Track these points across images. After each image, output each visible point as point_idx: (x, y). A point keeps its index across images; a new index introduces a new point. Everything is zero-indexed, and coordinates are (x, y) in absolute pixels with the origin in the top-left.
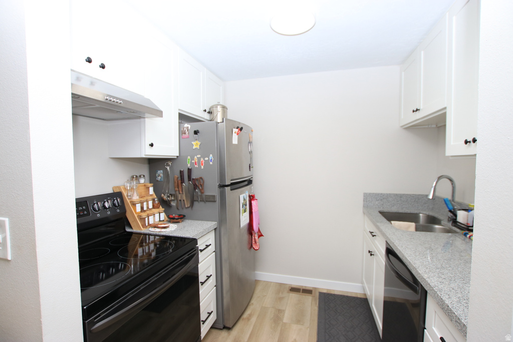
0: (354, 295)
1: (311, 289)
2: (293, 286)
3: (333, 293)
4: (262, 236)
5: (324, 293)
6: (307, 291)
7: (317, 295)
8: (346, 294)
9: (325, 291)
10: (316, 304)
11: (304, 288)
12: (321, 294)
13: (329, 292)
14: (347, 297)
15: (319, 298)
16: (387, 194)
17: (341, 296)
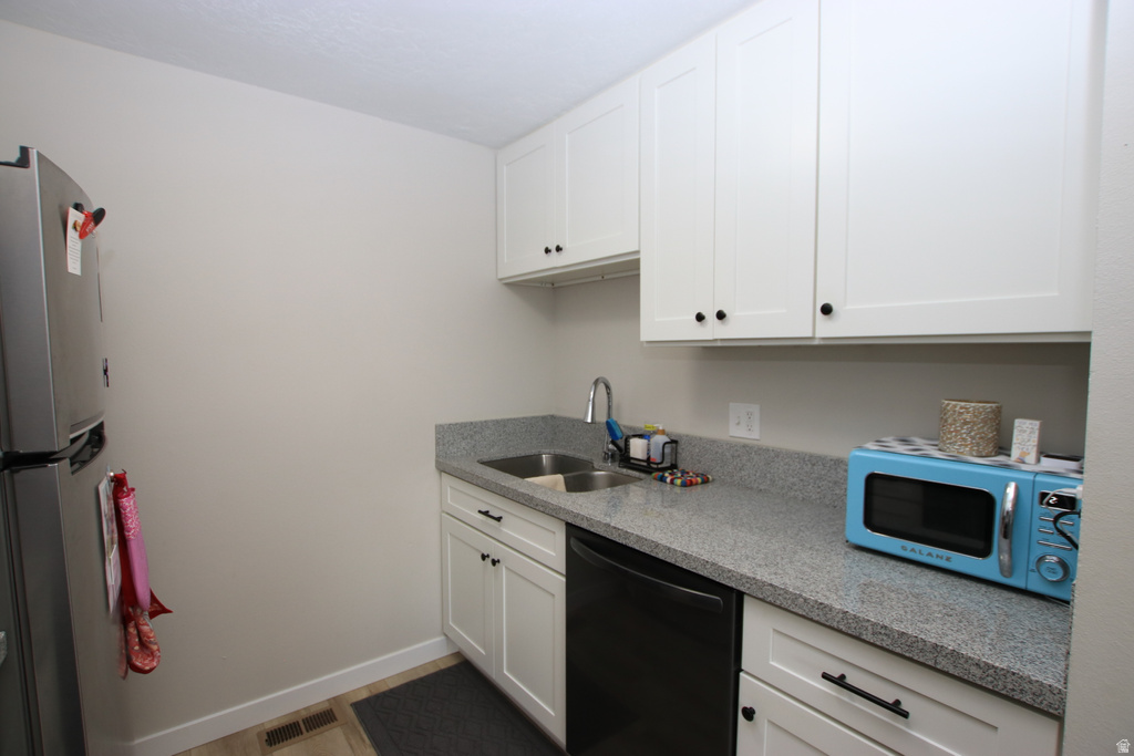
0: (432, 670)
1: (326, 706)
2: (269, 727)
3: (384, 688)
4: (165, 611)
5: (367, 700)
6: (320, 719)
7: (351, 712)
8: (415, 677)
9: (364, 695)
10: (364, 741)
11: (305, 714)
12: (357, 706)
13: (375, 692)
14: (422, 680)
15: (363, 721)
16: (481, 422)
17: (407, 685)
